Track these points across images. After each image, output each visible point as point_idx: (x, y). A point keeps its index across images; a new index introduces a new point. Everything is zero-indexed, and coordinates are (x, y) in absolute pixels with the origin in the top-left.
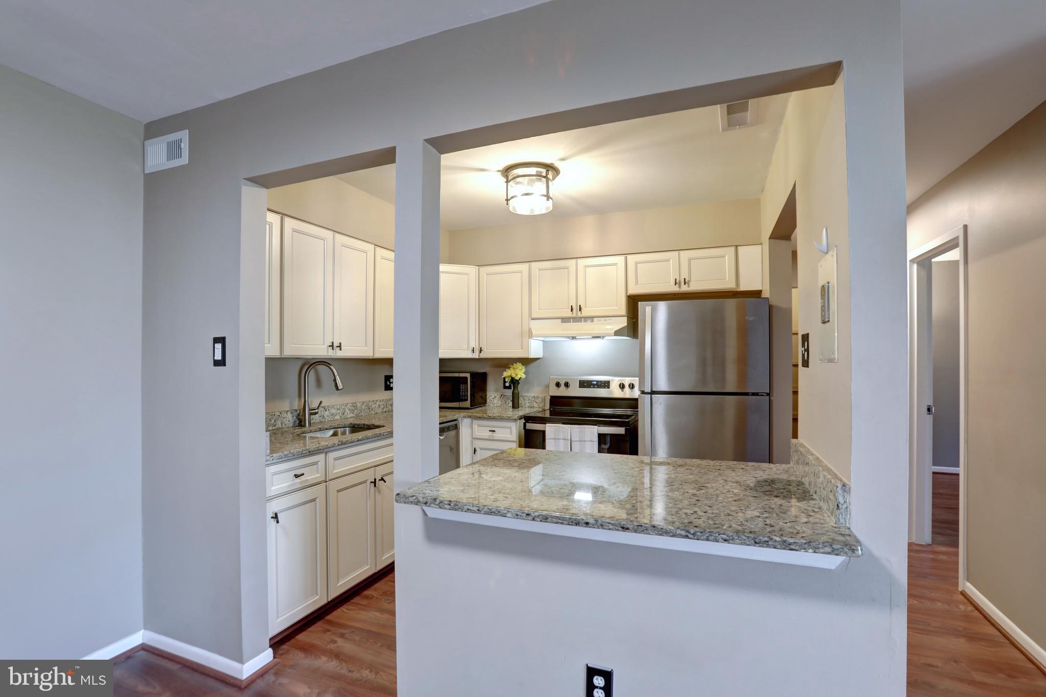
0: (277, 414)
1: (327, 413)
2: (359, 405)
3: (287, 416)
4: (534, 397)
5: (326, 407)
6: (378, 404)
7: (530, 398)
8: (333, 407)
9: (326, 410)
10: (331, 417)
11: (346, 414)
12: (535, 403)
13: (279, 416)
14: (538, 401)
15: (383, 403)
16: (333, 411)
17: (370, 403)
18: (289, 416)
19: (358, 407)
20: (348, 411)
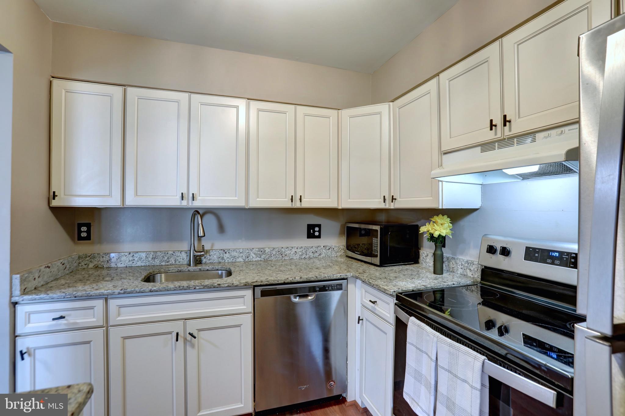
0: (171, 252)
1: (227, 255)
2: (267, 250)
3: (181, 255)
4: (467, 262)
5: (226, 251)
6: (294, 250)
7: (463, 263)
8: (234, 250)
9: (226, 253)
10: (231, 259)
11: (251, 257)
12: (468, 271)
13: (172, 254)
14: (472, 269)
15: (300, 250)
16: (234, 254)
17: (282, 249)
18: (184, 255)
19: (266, 252)
20: (254, 256)
